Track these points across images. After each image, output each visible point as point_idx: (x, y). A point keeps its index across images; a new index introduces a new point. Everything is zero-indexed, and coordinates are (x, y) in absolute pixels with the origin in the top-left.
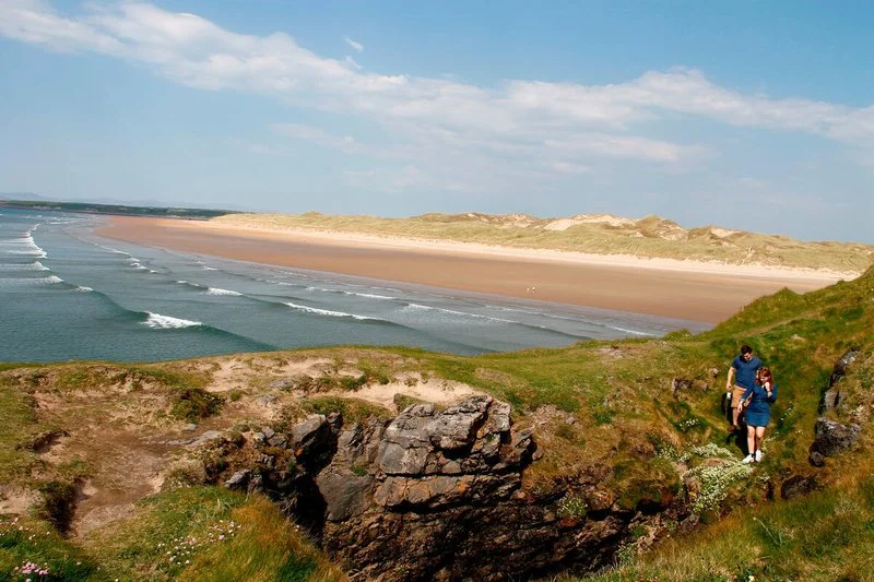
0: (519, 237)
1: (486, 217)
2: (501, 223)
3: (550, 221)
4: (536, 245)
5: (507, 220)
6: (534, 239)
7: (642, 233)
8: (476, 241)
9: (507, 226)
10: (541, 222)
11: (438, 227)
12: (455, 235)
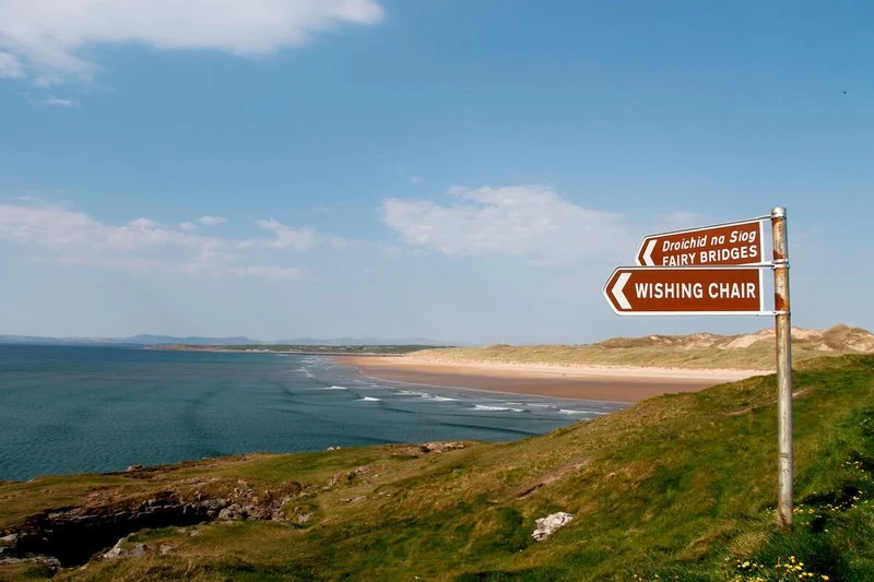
0: (695, 358)
1: (669, 338)
2: (684, 344)
3: (734, 338)
4: (711, 365)
5: (691, 340)
6: (709, 360)
7: (827, 344)
8: (653, 364)
9: (690, 346)
10: (723, 340)
11: (618, 352)
12: (633, 360)
